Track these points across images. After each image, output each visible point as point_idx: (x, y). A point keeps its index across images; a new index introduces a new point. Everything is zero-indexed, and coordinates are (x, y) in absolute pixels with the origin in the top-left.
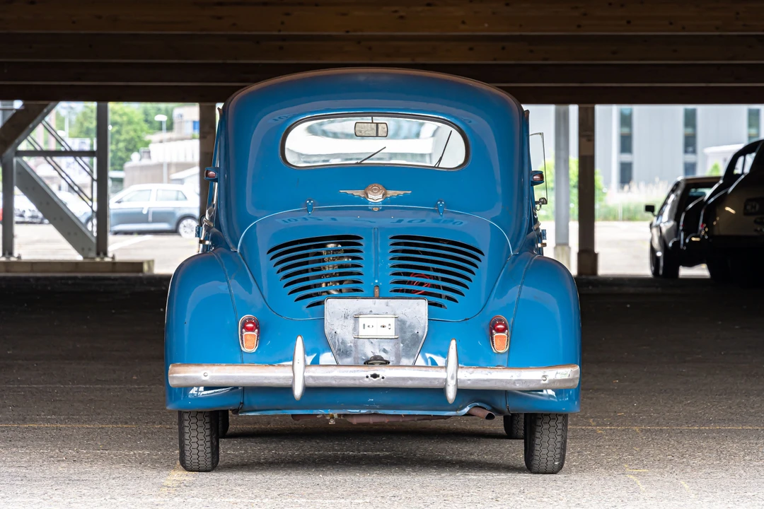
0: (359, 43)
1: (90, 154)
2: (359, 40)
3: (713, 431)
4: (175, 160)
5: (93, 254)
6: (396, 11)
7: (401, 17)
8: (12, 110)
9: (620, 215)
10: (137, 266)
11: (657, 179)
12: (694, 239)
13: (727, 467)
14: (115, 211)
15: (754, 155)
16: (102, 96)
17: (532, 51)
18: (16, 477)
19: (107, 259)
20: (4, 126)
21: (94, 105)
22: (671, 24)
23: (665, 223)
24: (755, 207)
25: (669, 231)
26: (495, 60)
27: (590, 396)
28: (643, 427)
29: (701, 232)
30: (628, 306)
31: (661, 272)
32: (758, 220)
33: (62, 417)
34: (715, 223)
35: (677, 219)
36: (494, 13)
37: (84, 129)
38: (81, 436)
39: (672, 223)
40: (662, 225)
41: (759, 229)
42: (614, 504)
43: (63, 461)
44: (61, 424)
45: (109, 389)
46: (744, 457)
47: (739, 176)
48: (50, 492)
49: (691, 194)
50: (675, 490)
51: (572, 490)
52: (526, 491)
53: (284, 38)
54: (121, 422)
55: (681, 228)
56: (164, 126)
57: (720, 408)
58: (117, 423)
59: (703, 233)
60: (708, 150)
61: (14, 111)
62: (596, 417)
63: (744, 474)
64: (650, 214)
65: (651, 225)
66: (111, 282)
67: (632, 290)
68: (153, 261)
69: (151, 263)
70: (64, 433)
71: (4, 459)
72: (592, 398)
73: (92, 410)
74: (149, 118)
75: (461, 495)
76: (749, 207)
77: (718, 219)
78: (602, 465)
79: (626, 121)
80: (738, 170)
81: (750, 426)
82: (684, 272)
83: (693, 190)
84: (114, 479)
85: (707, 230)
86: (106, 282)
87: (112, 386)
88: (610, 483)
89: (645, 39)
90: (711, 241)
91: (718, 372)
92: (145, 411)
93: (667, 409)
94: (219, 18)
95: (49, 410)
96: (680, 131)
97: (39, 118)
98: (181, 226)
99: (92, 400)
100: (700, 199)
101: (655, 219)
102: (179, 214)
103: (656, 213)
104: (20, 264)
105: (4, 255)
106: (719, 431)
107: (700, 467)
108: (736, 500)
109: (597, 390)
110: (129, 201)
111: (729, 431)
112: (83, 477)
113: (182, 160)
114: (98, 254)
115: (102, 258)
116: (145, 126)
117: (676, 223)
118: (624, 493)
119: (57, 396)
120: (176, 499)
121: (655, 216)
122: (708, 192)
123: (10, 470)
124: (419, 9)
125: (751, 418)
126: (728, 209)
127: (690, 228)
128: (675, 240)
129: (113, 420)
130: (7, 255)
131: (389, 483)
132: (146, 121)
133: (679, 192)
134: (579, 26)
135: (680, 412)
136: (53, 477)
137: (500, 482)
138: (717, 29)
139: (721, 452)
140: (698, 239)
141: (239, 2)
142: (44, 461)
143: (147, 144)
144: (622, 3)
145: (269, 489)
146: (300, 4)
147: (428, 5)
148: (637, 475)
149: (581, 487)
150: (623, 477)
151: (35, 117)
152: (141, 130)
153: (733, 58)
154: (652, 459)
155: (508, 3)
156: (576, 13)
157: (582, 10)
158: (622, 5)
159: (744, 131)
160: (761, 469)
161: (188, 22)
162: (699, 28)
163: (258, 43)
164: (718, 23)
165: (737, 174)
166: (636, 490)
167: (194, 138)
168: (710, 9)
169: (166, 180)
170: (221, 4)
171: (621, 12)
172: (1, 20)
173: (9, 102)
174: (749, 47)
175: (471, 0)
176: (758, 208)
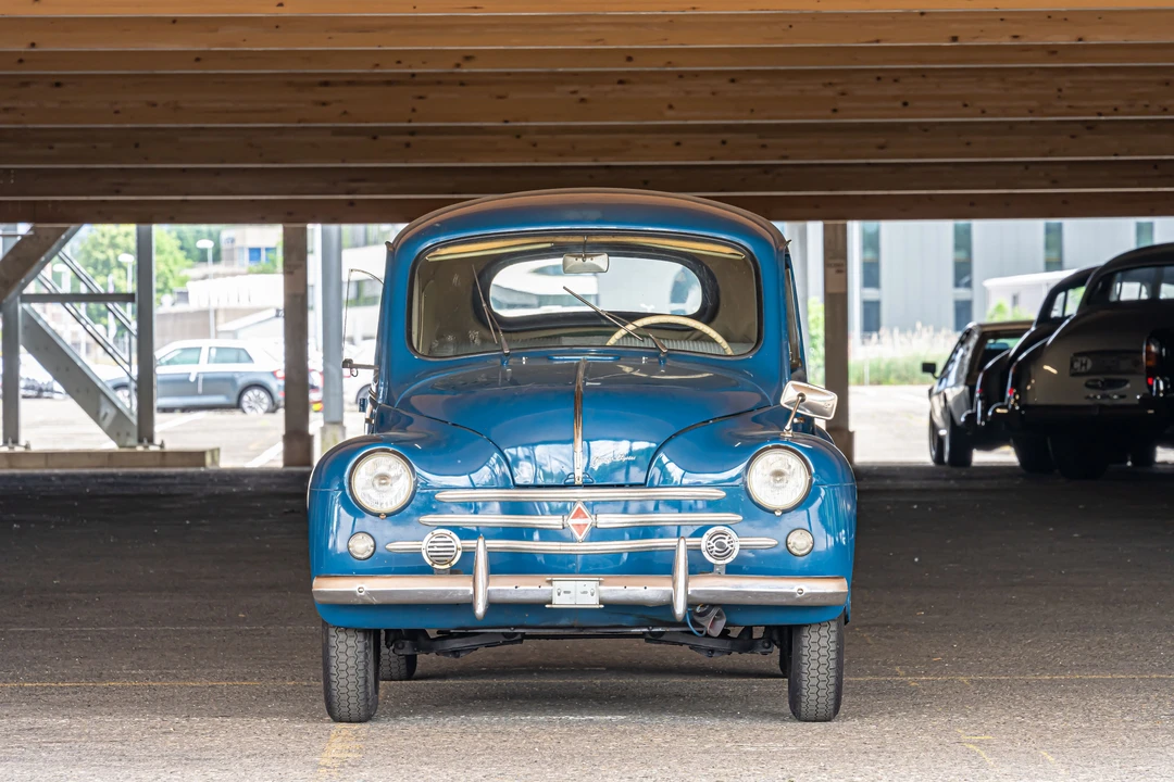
0: (518, 137)
1: (125, 297)
2: (518, 134)
3: (1072, 682)
4: (223, 305)
5: (132, 441)
6: (575, 92)
7: (583, 100)
8: (16, 236)
9: (867, 378)
10: (198, 457)
11: (919, 325)
12: (999, 411)
13: (1102, 732)
14: (163, 377)
16: (145, 215)
17: (764, 146)
18: (110, 755)
19: (152, 448)
20: (5, 258)
21: (132, 228)
22: (966, 106)
23: (951, 387)
24: (1086, 365)
25: (957, 399)
26: (712, 159)
27: (889, 634)
28: (973, 677)
29: (1009, 400)
30: (915, 507)
31: (946, 458)
32: (1091, 383)
33: (153, 672)
34: (1029, 387)
35: (970, 381)
36: (714, 94)
37: (92, 261)
38: (186, 699)
39: (962, 388)
40: (947, 391)
41: (1092, 395)
43: (170, 732)
44: (154, 681)
45: (209, 632)
46: (1123, 716)
47: (1060, 320)
48: (165, 776)
49: (987, 347)
50: (1036, 763)
51: (892, 765)
52: (828, 767)
53: (412, 132)
54: (238, 678)
55: (977, 395)
56: (210, 255)
57: (1076, 649)
58: (232, 679)
59: (1012, 401)
60: (989, 283)
61: (19, 238)
62: (903, 664)
63: (1128, 741)
64: (929, 376)
65: (930, 391)
66: (168, 481)
67: (915, 484)
68: (218, 449)
69: (216, 453)
70: (161, 694)
71: (87, 731)
72: (892, 638)
73: (193, 662)
74: (186, 246)
75: (738, 776)
76: (1077, 365)
77: (1033, 381)
78: (926, 731)
79: (871, 243)
80: (1056, 313)
81: (1122, 673)
82: (979, 457)
83: (991, 341)
84: (248, 757)
85: (1017, 397)
86: (159, 481)
87: (213, 628)
88: (944, 756)
89: (924, 128)
90: (1023, 412)
91: (1061, 599)
92: (268, 662)
93: (1000, 651)
94: (324, 104)
95: (132, 662)
96: (948, 256)
97: (55, 247)
98: (245, 398)
99: (188, 647)
100: (1004, 354)
101: (937, 382)
102: (241, 382)
103: (938, 374)
104: (29, 455)
105: (5, 443)
106: (1081, 682)
107: (1065, 732)
108: (1124, 776)
109: (897, 626)
110: (168, 363)
111: (1094, 681)
112: (205, 755)
113: (233, 304)
114: (140, 441)
115: (146, 447)
116: (181, 255)
117: (967, 388)
118: (965, 768)
119: (139, 643)
121: (936, 378)
122: (1014, 344)
123: (100, 746)
124: (608, 88)
125: (1121, 663)
126: (1046, 367)
127: (992, 395)
128: (969, 412)
129: (225, 676)
130: (10, 444)
131: (634, 759)
132: (182, 248)
133: (972, 343)
134: (835, 110)
135: (1020, 655)
136: (163, 756)
137: (789, 755)
138: (1031, 112)
139: (1090, 711)
140: (1005, 411)
141: (353, 82)
142: (143, 733)
143: (183, 282)
144: (896, 77)
145: (468, 768)
146: (439, 83)
147: (621, 82)
148: (979, 744)
149: (903, 761)
150: (959, 746)
151: (49, 247)
152: (175, 262)
153: (1050, 154)
154: (994, 721)
155: (733, 78)
156: (829, 92)
157: (839, 88)
158: (896, 81)
159: (1040, 255)
160: (1149, 733)
161: (279, 110)
162: (1005, 112)
163: (375, 138)
164: (1033, 104)
165: (1056, 318)
166: (982, 764)
167: (250, 272)
168: (1024, 84)
169: (213, 333)
170: (326, 84)
171: (893, 90)
172: (14, 109)
173: (11, 226)
174: (1073, 137)
175: (681, 75)
176: (1089, 366)
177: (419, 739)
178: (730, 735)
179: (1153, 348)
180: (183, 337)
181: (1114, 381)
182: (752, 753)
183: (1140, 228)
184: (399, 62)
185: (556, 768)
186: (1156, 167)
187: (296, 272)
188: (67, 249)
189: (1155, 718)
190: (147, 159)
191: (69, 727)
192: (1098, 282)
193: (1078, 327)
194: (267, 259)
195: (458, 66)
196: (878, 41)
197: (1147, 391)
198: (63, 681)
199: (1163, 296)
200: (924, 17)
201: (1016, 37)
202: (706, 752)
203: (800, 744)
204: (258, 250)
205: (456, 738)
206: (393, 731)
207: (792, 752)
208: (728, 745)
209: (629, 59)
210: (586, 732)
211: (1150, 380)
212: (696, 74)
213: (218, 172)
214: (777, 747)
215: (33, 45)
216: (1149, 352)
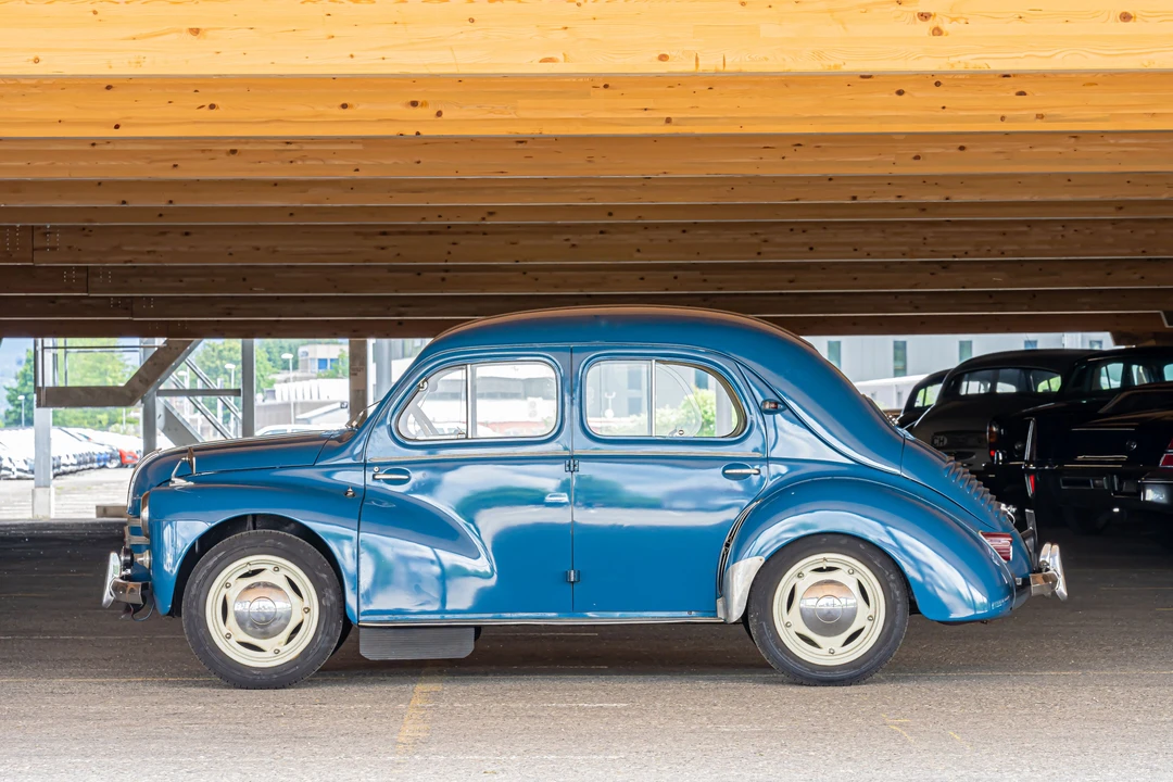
1: (236, 392)
2: (524, 271)
6: (567, 240)
7: (573, 245)
8: (154, 347)
13: (992, 717)
15: (940, 386)
16: (247, 331)
17: (705, 280)
18: (237, 734)
20: (145, 364)
21: (239, 342)
22: (856, 250)
24: (943, 441)
26: (667, 290)
36: (670, 241)
42: (887, 757)
46: (1005, 705)
47: (922, 410)
48: (280, 751)
50: (947, 741)
51: (837, 742)
52: (787, 744)
53: (447, 270)
56: (290, 365)
57: (960, 653)
61: (156, 349)
63: (1013, 723)
71: (218, 715)
76: (937, 441)
78: (858, 716)
80: (919, 404)
81: (1000, 672)
84: (342, 735)
88: (875, 735)
89: (823, 267)
94: (383, 248)
97: (182, 356)
106: (969, 678)
107: (964, 716)
108: (1016, 752)
111: (980, 677)
112: (310, 734)
113: (307, 399)
116: (269, 365)
118: (893, 745)
120: (417, 757)
123: (228, 727)
124: (592, 237)
125: (996, 663)
131: (638, 737)
132: (269, 360)
134: (759, 254)
136: (277, 735)
137: (756, 735)
138: (904, 255)
139: (980, 700)
141: (405, 232)
142: (261, 717)
143: (272, 383)
144: (804, 228)
145: (512, 745)
146: (468, 233)
147: (602, 232)
148: (901, 725)
149: (844, 739)
150: (885, 728)
151: (178, 355)
152: (265, 369)
153: (915, 286)
154: (908, 708)
155: (684, 229)
156: (755, 240)
157: (763, 237)
158: (804, 232)
159: (891, 365)
160: (1028, 718)
161: (350, 253)
162: (884, 254)
163: (419, 274)
164: (904, 249)
165: (919, 408)
166: (905, 742)
167: (319, 377)
168: (896, 234)
169: (293, 420)
170: (384, 234)
171: (802, 238)
172: (154, 252)
173: (151, 339)
174: (932, 274)
175: (646, 227)
176: (946, 442)
177: (472, 721)
178: (709, 719)
179: (994, 429)
180: (271, 424)
181: (963, 453)
182: (728, 733)
183: (962, 344)
184: (440, 216)
185: (579, 745)
186: (991, 297)
187: (359, 374)
188: (192, 358)
189: (1031, 706)
190: (251, 290)
191: (204, 712)
192: (950, 381)
193: (937, 413)
194: (331, 367)
195: (484, 219)
196: (797, 200)
197: (989, 460)
198: (198, 677)
199: (998, 391)
200: (832, 182)
201: (900, 197)
202: (693, 732)
203: (764, 726)
204: (326, 360)
205: (500, 720)
206: (451, 715)
207: (758, 732)
208: (709, 727)
209: (610, 214)
210: (599, 717)
211: (992, 452)
212: (657, 226)
213: (303, 299)
214: (746, 728)
215: (171, 202)
216: (991, 432)
